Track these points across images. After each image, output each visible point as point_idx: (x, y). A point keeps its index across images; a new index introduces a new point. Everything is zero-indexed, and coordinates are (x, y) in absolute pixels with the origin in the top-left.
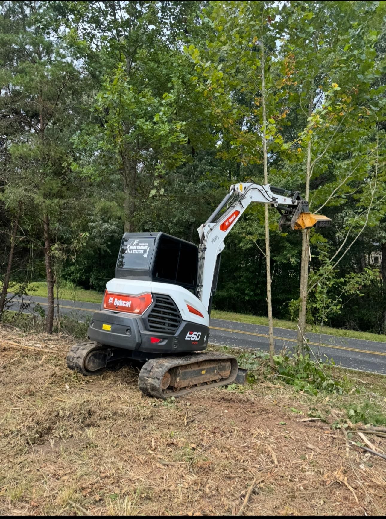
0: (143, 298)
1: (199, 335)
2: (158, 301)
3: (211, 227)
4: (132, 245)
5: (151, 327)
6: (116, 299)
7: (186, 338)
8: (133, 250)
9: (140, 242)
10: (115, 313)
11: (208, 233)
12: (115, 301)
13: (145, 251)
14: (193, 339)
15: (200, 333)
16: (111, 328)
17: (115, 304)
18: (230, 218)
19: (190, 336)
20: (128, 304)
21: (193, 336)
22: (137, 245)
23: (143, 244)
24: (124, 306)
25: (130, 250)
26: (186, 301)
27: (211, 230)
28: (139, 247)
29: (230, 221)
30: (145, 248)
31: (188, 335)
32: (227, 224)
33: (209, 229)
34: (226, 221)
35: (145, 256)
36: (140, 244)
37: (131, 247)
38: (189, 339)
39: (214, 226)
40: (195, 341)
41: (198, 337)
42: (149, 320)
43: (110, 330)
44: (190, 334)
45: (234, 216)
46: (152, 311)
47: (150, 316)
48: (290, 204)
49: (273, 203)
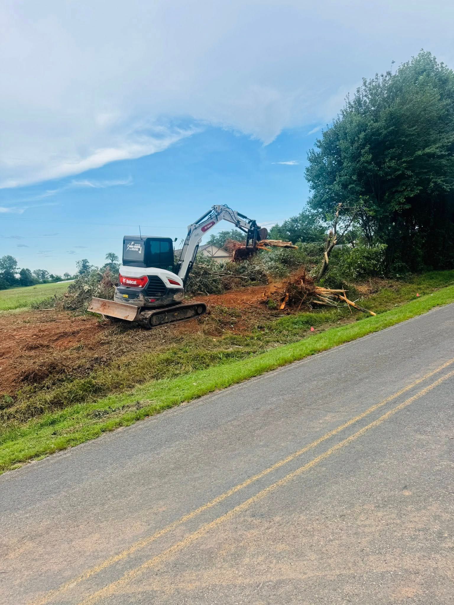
0: (143, 279)
2: (151, 280)
4: (130, 245)
5: (150, 294)
6: (127, 280)
10: (128, 288)
11: (194, 230)
13: (139, 249)
16: (129, 296)
17: (127, 283)
18: (208, 225)
20: (135, 283)
22: (134, 245)
23: (137, 245)
24: (132, 284)
25: (130, 248)
26: (167, 277)
27: (196, 228)
28: (135, 247)
29: (208, 227)
30: (139, 247)
32: (206, 228)
33: (194, 228)
34: (205, 226)
35: (140, 252)
37: (130, 246)
39: (198, 227)
42: (149, 291)
43: (127, 297)
45: (211, 225)
46: (149, 285)
47: (148, 288)
48: (249, 228)
49: (238, 224)
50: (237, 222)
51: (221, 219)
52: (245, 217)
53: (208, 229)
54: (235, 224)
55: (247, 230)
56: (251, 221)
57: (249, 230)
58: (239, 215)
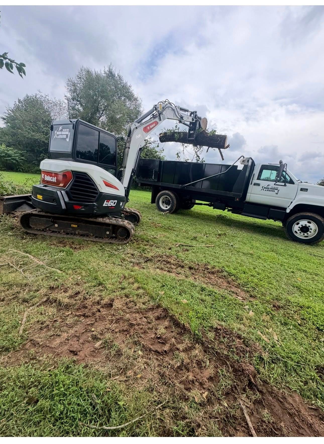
0: (66, 175)
1: (115, 202)
2: (77, 177)
3: (137, 126)
4: (58, 131)
5: (74, 197)
7: (104, 205)
8: (59, 135)
9: (63, 128)
10: (45, 186)
11: (134, 130)
12: (45, 177)
13: (67, 135)
14: (110, 205)
15: (116, 201)
17: (45, 179)
18: (151, 124)
19: (107, 203)
20: (54, 180)
21: (110, 203)
22: (61, 131)
23: (65, 130)
24: (51, 181)
25: (57, 135)
26: (101, 177)
27: (137, 128)
28: (63, 133)
29: (151, 127)
30: (67, 133)
31: (105, 203)
33: (135, 127)
34: (148, 126)
35: (68, 140)
36: (63, 130)
37: (58, 133)
38: (107, 205)
39: (139, 126)
40: (112, 206)
41: (114, 204)
42: (71, 192)
43: (42, 199)
44: (107, 202)
45: (154, 125)
46: (73, 185)
47: (71, 189)
48: (191, 121)
49: (181, 120)
50: (179, 117)
51: (164, 119)
52: (187, 111)
53: (151, 129)
54: (178, 120)
55: (188, 123)
56: (192, 113)
57: (191, 123)
58: (181, 109)
